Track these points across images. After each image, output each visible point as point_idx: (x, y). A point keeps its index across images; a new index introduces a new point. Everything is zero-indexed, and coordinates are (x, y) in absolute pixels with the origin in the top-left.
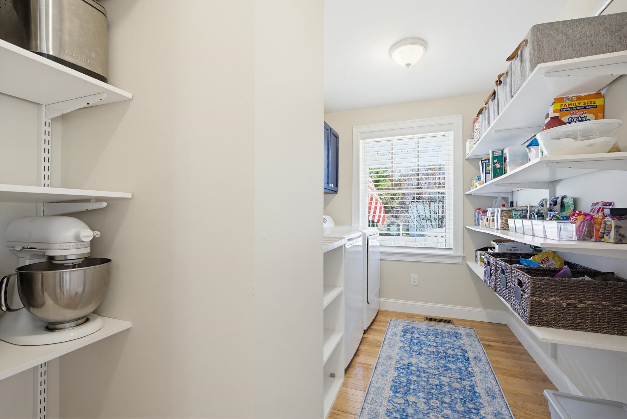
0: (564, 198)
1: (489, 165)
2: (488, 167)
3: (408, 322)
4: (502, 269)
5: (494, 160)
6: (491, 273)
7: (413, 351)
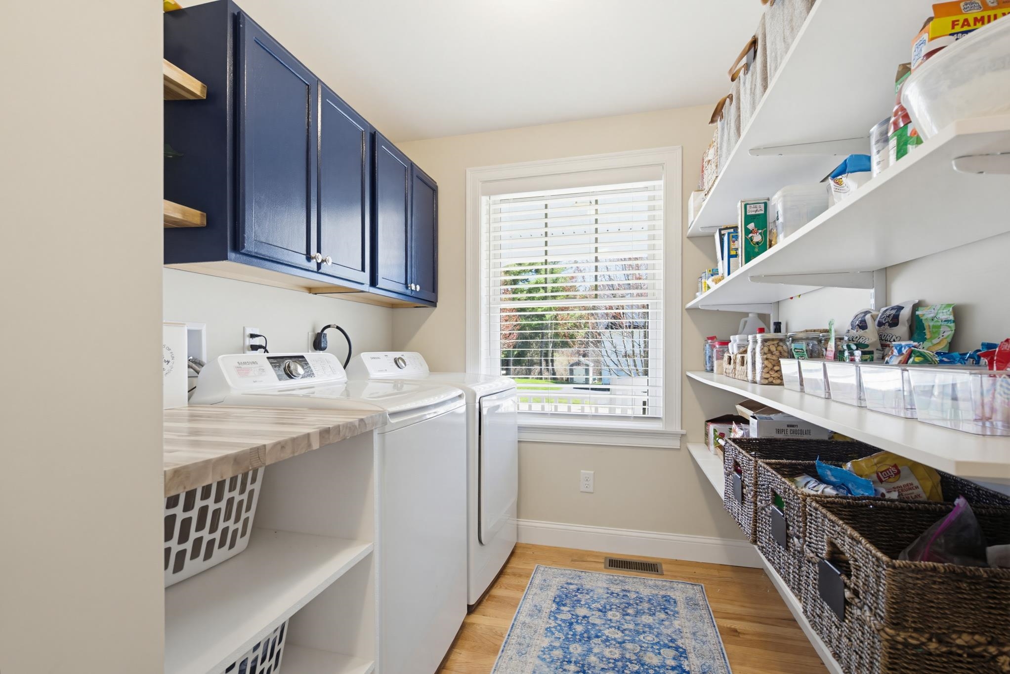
0: (920, 308)
1: (736, 237)
2: (734, 242)
3: (570, 575)
4: (773, 490)
5: (747, 223)
6: (743, 493)
7: (569, 662)
